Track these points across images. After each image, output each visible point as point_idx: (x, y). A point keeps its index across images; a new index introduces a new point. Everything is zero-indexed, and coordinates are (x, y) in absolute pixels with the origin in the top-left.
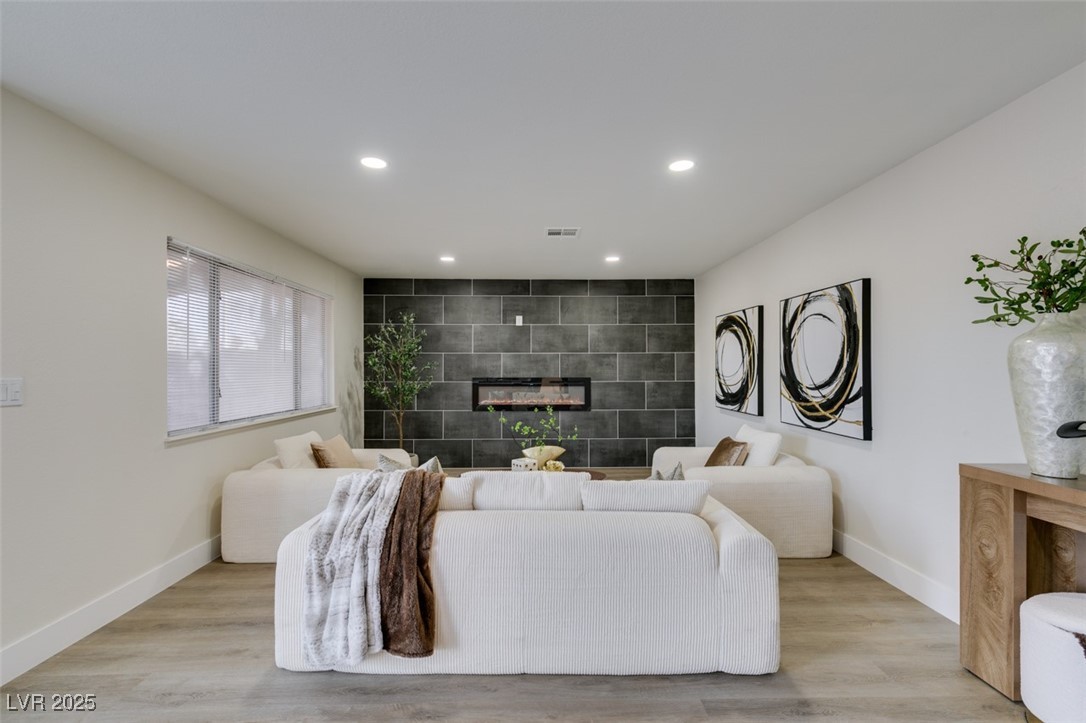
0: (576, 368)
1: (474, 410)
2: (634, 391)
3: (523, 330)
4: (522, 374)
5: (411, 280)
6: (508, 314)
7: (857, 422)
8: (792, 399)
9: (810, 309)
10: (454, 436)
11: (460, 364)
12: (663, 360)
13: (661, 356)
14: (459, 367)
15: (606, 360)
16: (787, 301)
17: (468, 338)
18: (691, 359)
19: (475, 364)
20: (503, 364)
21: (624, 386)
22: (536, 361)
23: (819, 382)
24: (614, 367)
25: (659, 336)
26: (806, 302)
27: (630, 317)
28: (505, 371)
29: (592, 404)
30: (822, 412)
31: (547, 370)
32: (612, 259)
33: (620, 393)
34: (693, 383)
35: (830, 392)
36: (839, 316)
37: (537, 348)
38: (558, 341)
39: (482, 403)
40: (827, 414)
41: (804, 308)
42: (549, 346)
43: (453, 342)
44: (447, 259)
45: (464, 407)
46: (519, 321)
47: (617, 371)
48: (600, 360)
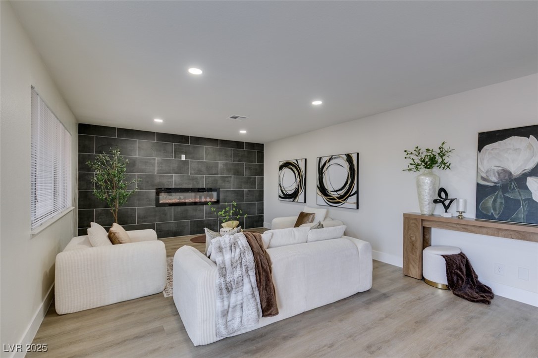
0: (213, 183)
1: (157, 206)
2: (239, 194)
3: (185, 163)
4: (185, 186)
5: (114, 128)
6: (177, 153)
7: (354, 203)
8: (323, 196)
9: (332, 162)
10: (144, 222)
11: (148, 180)
12: (251, 180)
13: (250, 178)
14: (148, 182)
15: (227, 179)
16: (320, 158)
17: (153, 165)
18: (262, 179)
19: (157, 180)
20: (174, 180)
21: (234, 192)
22: (193, 179)
23: (336, 189)
24: (230, 182)
25: (250, 169)
26: (330, 159)
27: (238, 159)
28: (175, 184)
29: (220, 201)
30: (338, 200)
31: (198, 183)
32: (243, 132)
33: (233, 195)
34: (263, 190)
35: (342, 193)
36: (346, 165)
37: (193, 172)
38: (204, 169)
39: (161, 202)
40: (340, 201)
41: (329, 161)
42: (199, 172)
43: (144, 167)
44: (158, 121)
45: (150, 205)
46: (183, 157)
47: (232, 184)
48: (224, 179)
